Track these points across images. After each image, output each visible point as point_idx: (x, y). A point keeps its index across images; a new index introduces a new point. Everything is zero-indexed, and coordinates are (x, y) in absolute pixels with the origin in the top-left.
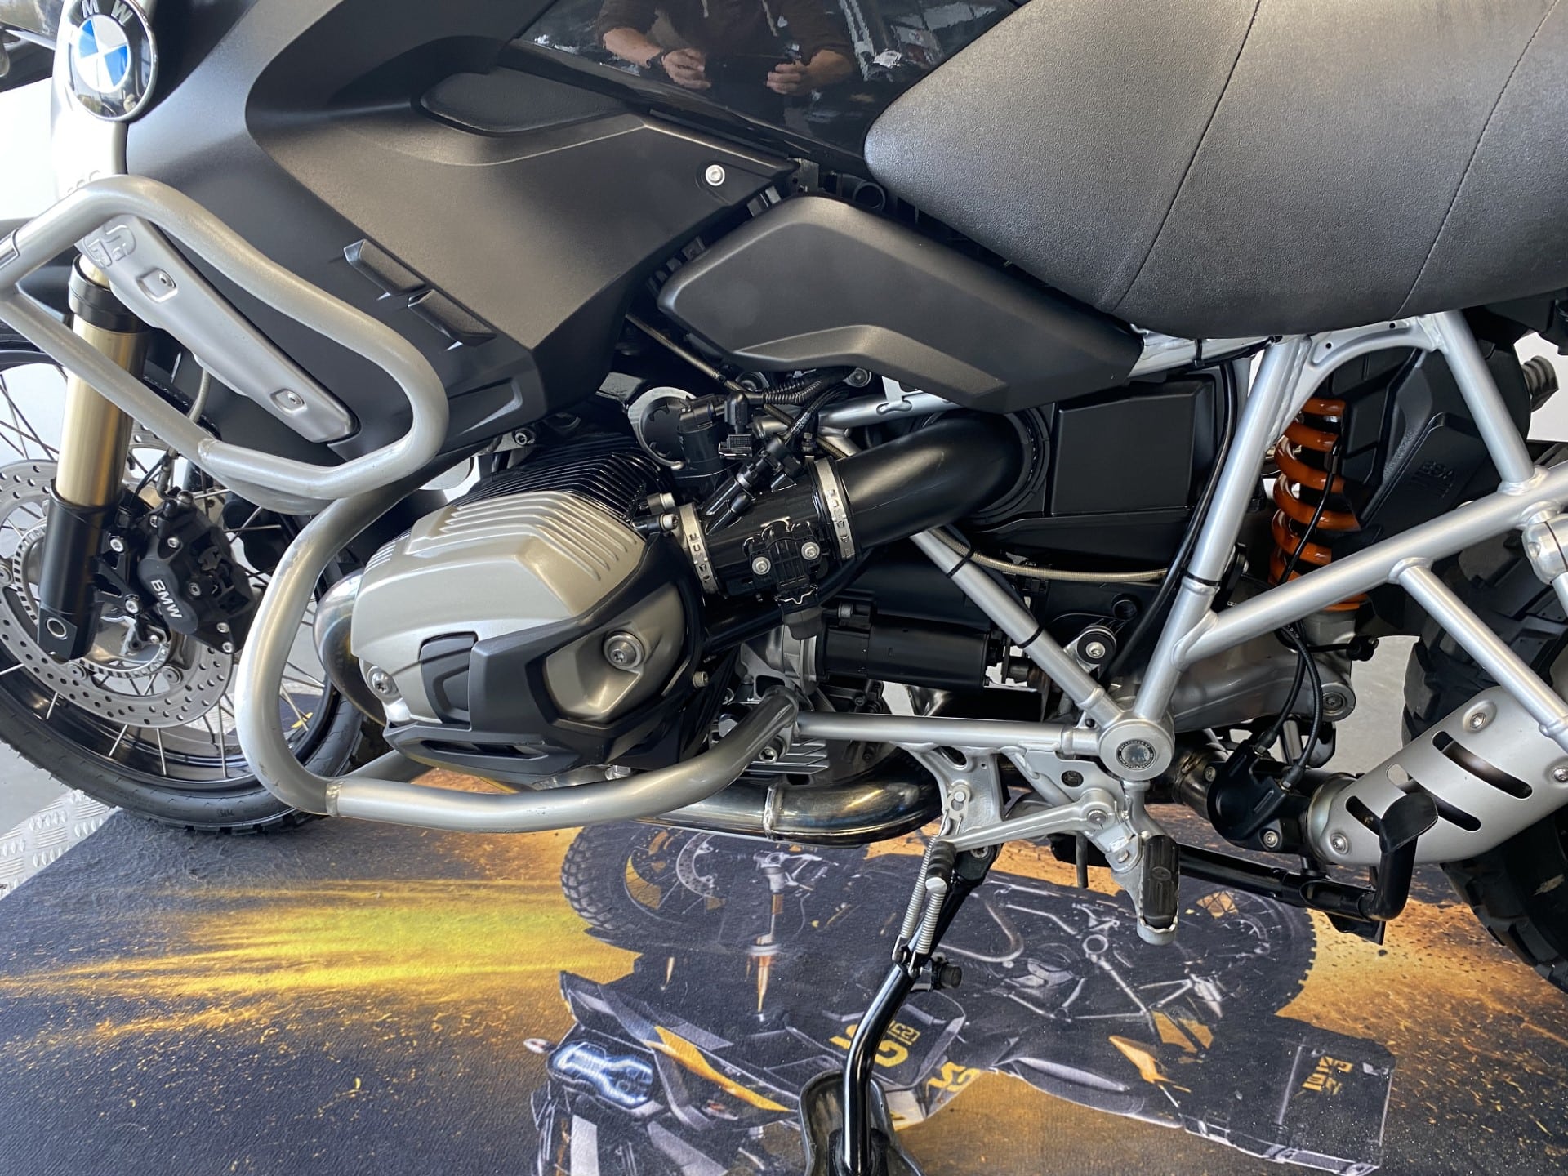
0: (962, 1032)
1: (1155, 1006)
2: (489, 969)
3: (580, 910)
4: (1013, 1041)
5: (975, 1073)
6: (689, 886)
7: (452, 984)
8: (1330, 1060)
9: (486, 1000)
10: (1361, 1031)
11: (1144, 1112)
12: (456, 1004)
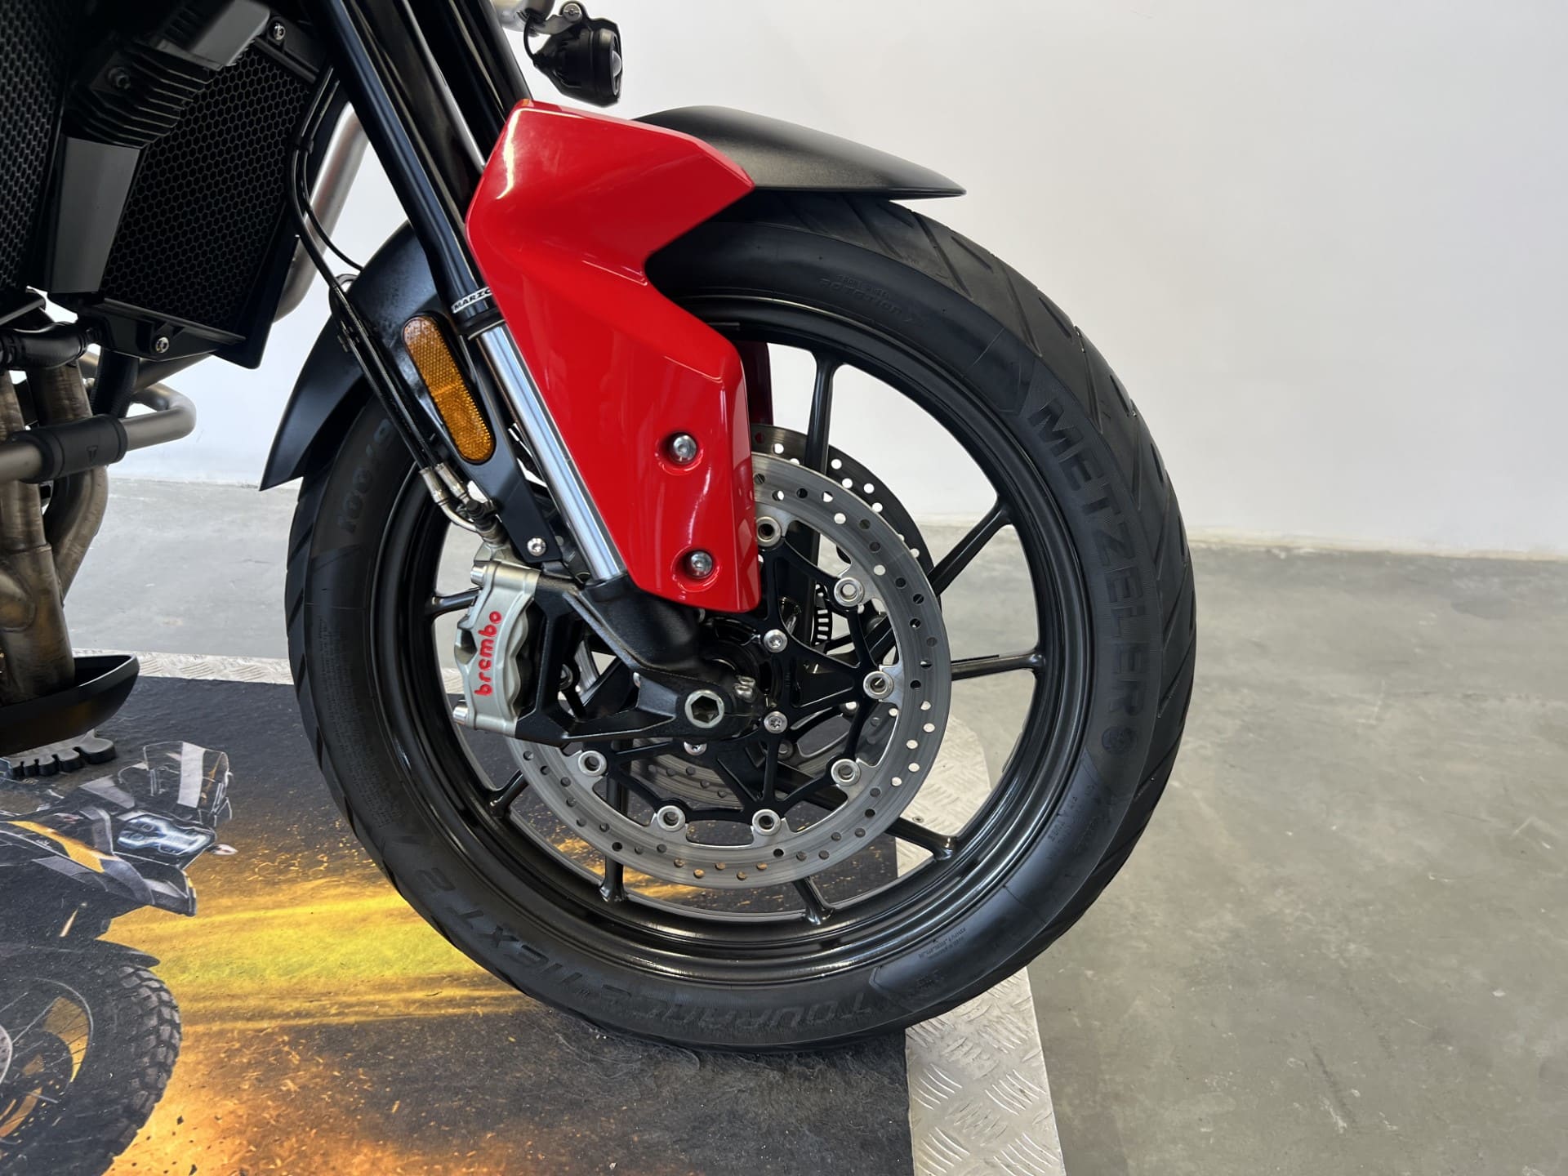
2: (276, 912)
3: (161, 989)
7: (313, 895)
9: (278, 883)
12: (306, 878)
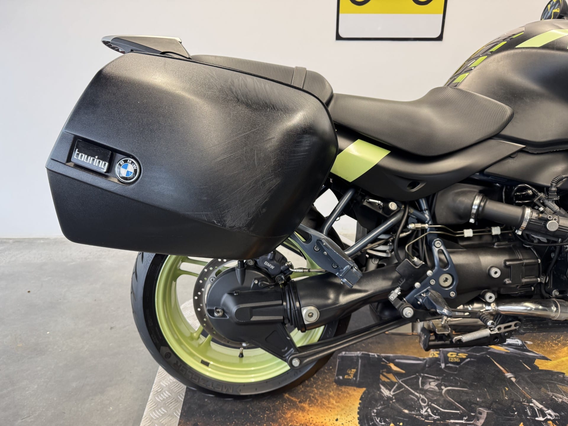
0: (440, 365)
1: (398, 383)
4: (427, 366)
5: (431, 356)
6: (561, 396)
8: (350, 378)
10: (343, 388)
11: (389, 356)
